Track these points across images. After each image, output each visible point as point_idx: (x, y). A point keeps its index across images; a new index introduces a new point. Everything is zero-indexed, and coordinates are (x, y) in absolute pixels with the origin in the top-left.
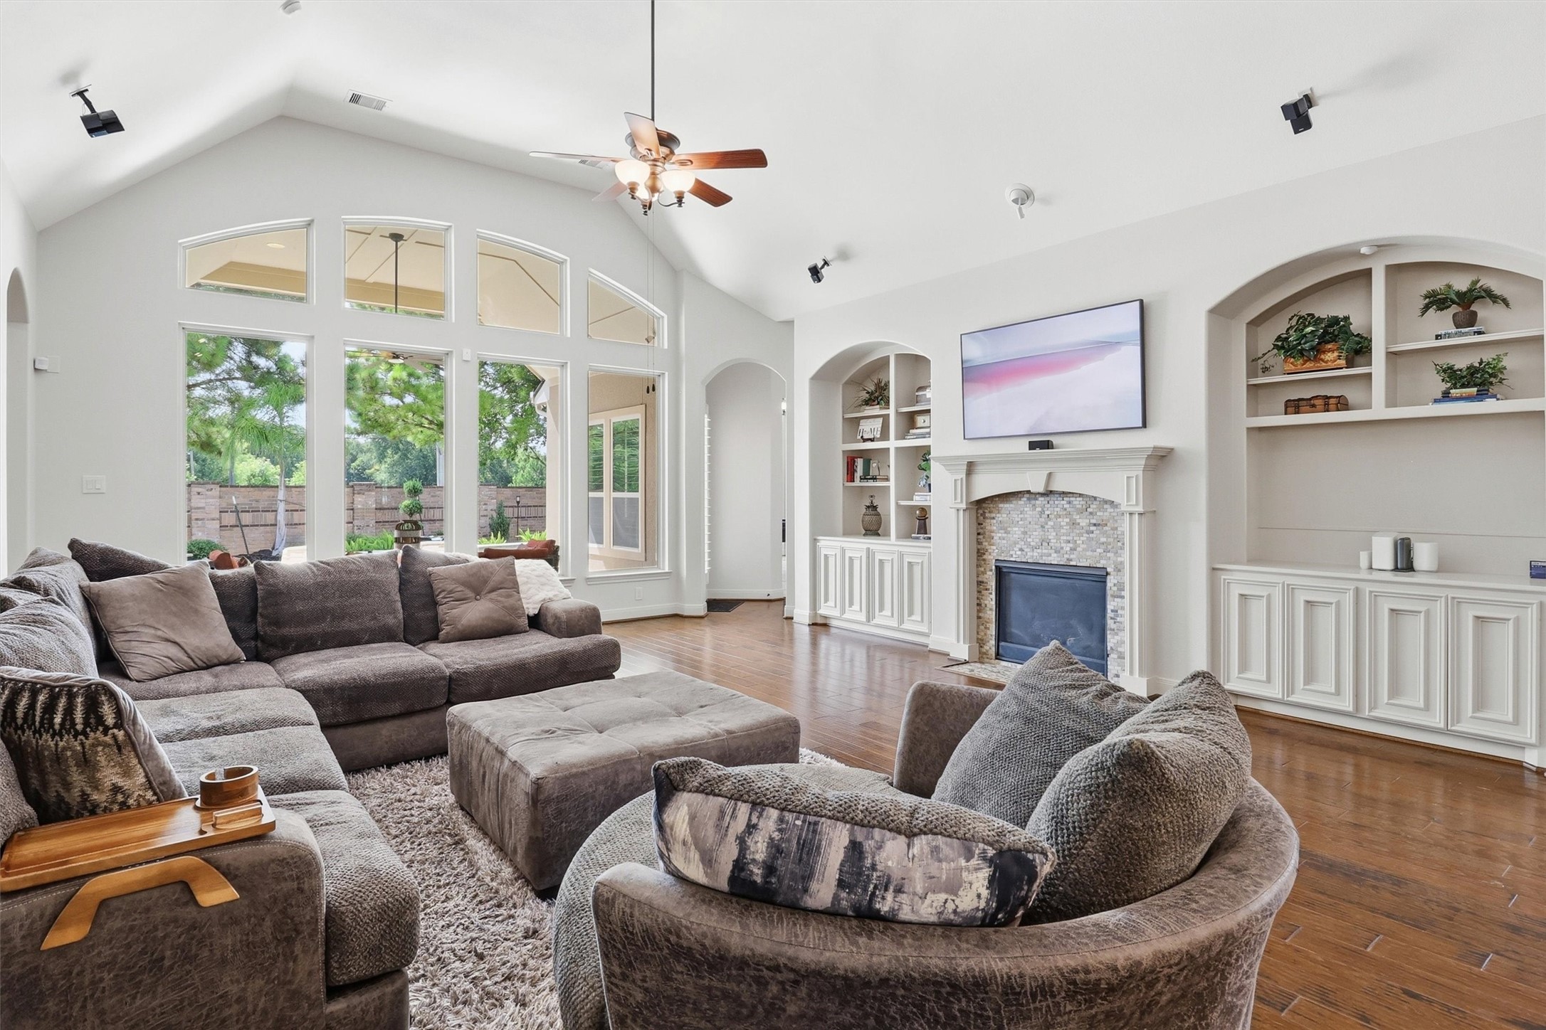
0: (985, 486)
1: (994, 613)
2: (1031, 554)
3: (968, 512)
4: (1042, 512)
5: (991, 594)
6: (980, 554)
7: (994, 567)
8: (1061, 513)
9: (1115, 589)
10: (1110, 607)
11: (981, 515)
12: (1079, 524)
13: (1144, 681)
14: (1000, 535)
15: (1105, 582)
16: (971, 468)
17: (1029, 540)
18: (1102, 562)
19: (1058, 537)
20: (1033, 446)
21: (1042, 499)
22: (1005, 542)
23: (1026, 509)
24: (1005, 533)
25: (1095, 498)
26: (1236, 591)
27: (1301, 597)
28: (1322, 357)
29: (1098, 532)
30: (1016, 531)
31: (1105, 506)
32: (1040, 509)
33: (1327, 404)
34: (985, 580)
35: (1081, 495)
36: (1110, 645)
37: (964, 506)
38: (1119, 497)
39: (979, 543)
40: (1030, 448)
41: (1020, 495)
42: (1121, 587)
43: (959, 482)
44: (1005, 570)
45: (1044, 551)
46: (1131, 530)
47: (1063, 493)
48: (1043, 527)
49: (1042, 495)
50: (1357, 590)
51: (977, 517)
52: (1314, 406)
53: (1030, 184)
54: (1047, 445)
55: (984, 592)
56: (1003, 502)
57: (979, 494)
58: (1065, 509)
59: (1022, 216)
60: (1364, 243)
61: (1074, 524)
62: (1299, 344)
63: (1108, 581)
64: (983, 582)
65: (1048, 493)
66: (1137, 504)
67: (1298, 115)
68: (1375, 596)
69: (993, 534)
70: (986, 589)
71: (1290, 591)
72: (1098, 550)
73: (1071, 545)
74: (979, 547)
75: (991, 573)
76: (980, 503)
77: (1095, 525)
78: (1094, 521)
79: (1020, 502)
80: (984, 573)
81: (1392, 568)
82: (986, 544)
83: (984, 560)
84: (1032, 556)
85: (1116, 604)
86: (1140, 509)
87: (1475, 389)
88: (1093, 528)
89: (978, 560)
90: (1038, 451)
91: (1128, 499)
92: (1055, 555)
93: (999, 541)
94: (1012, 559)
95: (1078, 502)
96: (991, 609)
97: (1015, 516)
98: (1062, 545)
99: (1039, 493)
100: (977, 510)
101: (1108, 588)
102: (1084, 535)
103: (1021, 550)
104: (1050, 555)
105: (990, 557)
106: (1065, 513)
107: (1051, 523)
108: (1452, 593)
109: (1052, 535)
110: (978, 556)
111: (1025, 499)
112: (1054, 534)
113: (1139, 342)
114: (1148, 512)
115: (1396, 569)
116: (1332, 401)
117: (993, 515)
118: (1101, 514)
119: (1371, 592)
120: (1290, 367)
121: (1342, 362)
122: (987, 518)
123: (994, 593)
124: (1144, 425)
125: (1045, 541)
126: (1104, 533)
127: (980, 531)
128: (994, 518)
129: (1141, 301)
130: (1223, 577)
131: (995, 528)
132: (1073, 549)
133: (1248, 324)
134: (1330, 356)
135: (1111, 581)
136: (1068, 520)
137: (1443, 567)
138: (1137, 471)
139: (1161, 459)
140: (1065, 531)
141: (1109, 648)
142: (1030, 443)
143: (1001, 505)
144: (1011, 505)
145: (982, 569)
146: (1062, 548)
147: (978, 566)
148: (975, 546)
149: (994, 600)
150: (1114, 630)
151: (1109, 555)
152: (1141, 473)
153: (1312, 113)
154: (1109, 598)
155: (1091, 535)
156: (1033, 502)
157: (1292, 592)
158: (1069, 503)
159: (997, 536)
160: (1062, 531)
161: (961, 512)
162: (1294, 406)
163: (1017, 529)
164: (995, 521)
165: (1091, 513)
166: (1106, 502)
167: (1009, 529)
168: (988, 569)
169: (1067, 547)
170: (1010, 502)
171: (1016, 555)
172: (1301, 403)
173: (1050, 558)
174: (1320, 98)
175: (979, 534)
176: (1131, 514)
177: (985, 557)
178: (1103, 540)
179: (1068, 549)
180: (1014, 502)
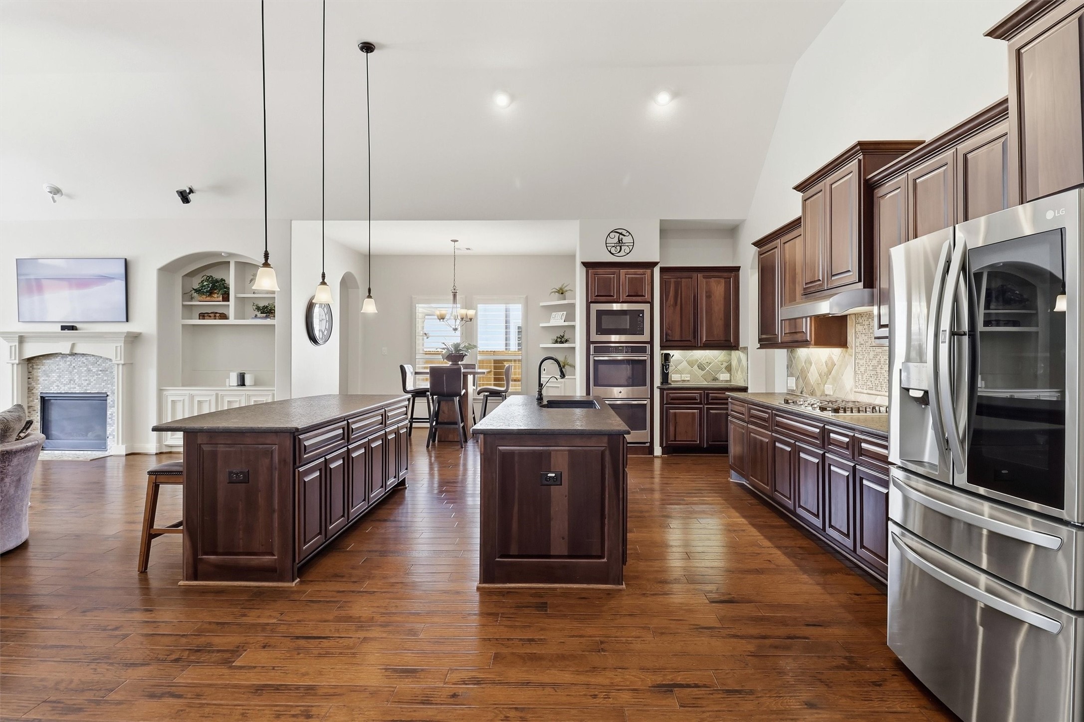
0: (31, 351)
1: (39, 424)
2: (63, 388)
3: (20, 366)
4: (71, 365)
5: (37, 413)
6: (30, 390)
7: (39, 397)
8: (82, 365)
9: (112, 403)
10: (109, 413)
11: (31, 367)
12: (92, 370)
13: (124, 446)
14: (44, 378)
15: (106, 400)
16: (22, 340)
17: (62, 380)
18: (105, 390)
19: (80, 378)
20: (63, 328)
21: (70, 357)
22: (47, 382)
23: (60, 363)
24: (47, 377)
25: (101, 357)
26: (170, 399)
27: (196, 399)
28: (213, 295)
29: (103, 374)
30: (54, 376)
31: (107, 361)
32: (69, 363)
33: (215, 316)
34: (33, 405)
35: (93, 355)
36: (108, 432)
37: (17, 361)
38: (111, 355)
39: (29, 383)
40: (62, 330)
41: (56, 355)
42: (113, 401)
43: (13, 348)
44: (46, 398)
45: (72, 386)
46: (118, 374)
47: (83, 354)
48: (71, 372)
49: (70, 355)
50: (217, 395)
51: (28, 368)
52: (210, 316)
53: (60, 186)
54: (73, 328)
55: (32, 412)
56: (45, 359)
57: (28, 354)
58: (84, 363)
59: (54, 201)
60: (224, 252)
61: (89, 370)
62: (202, 289)
63: (108, 399)
64: (32, 406)
65: (73, 354)
66: (121, 360)
67: (185, 197)
68: (223, 396)
69: (39, 378)
70: (34, 410)
71: (192, 397)
72: (103, 384)
73: (88, 382)
74: (29, 386)
75: (37, 401)
76: (30, 360)
77: (101, 371)
78: (101, 369)
79: (57, 359)
80: (33, 401)
81: (236, 385)
82: (34, 384)
83: (33, 393)
84: (64, 389)
85: (112, 411)
86: (122, 362)
87: (265, 315)
88: (100, 372)
89: (28, 394)
90: (66, 331)
91: (116, 357)
92: (78, 388)
93: (42, 382)
94: (51, 392)
95: (91, 359)
96: (37, 422)
97: (53, 367)
98: (83, 382)
99: (68, 354)
100: (28, 364)
101: (108, 403)
102: (95, 376)
103: (58, 386)
104: (75, 388)
105: (36, 391)
106: (84, 365)
107: (75, 371)
108: (248, 393)
109: (76, 377)
110: (29, 391)
111: (60, 357)
112: (78, 376)
113: (124, 279)
114: (127, 363)
115: (238, 385)
116: (218, 315)
117: (39, 367)
118: (104, 365)
119: (221, 395)
120: (201, 299)
121: (221, 299)
122: (35, 369)
123: (39, 412)
124: (127, 320)
125: (71, 380)
126: (106, 375)
127: (30, 377)
128: (39, 369)
129: (126, 259)
130: (164, 393)
131: (40, 374)
132: (88, 384)
133: (183, 277)
134: (216, 296)
135: (109, 400)
136: (86, 369)
137: (256, 383)
138: (121, 344)
139: (133, 339)
140: (84, 374)
141: (108, 434)
142: (62, 326)
143: (45, 361)
144: (51, 361)
145: (31, 399)
146: (82, 384)
147: (29, 397)
148: (26, 386)
149: (39, 416)
150: (111, 424)
151: (108, 386)
152: (123, 345)
153: (191, 196)
154: (108, 408)
155: (99, 376)
156: (64, 359)
157: (193, 397)
158: (87, 359)
159: (41, 379)
160: (82, 374)
161: (15, 366)
162: (202, 316)
163: (55, 374)
164: (40, 370)
165: (99, 365)
166: (107, 359)
167: (50, 375)
168: (35, 398)
169: (85, 383)
170: (51, 359)
171: (54, 389)
172: (205, 315)
173: (75, 390)
174: (196, 190)
175: (29, 378)
176: (118, 365)
177: (33, 391)
178: (105, 378)
179: (86, 384)
180: (53, 359)
